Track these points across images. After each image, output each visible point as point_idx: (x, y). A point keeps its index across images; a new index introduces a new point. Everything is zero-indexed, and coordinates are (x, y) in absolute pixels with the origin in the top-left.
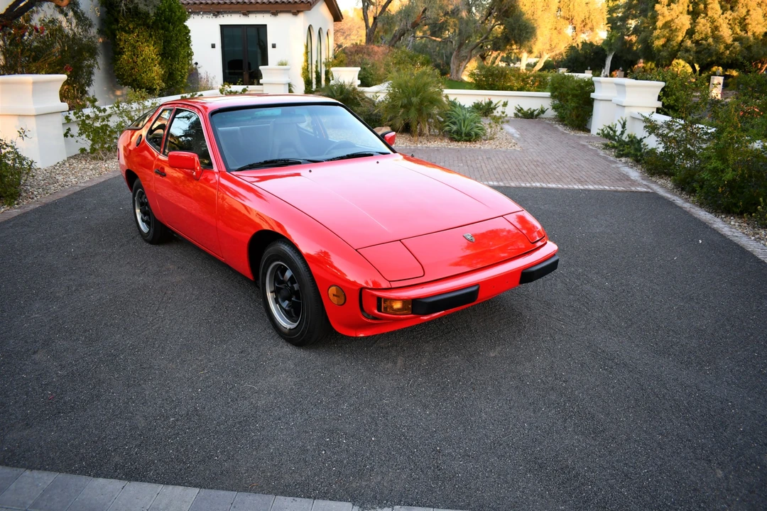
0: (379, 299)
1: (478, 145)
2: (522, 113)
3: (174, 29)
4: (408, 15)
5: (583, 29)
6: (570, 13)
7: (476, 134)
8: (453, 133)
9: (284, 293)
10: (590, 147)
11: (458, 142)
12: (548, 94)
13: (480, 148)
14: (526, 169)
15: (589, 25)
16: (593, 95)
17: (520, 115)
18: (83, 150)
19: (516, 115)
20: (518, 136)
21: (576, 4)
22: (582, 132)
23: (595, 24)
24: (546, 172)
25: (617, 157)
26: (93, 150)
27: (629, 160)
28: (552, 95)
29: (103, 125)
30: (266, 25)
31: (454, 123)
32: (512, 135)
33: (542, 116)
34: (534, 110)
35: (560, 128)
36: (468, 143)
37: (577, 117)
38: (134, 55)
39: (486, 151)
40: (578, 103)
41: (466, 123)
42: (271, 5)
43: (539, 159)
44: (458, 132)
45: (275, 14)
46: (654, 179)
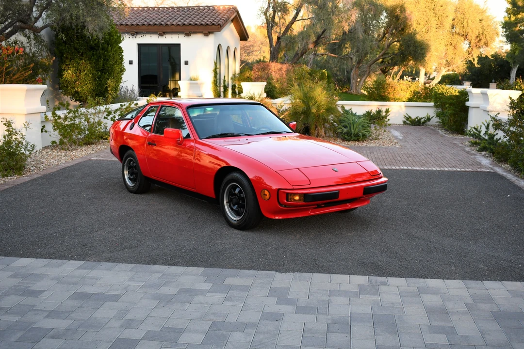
0: (287, 194)
1: (365, 144)
2: (410, 121)
3: (111, 49)
4: (309, 36)
5: (478, 44)
6: (464, 30)
7: (364, 135)
8: (344, 134)
9: (234, 200)
10: (460, 145)
11: (349, 141)
12: (432, 104)
13: (366, 145)
14: (399, 158)
15: (483, 41)
16: (467, 104)
17: (408, 122)
18: (53, 142)
19: (404, 122)
20: (401, 138)
21: (469, 21)
22: (459, 135)
23: (489, 39)
24: (415, 160)
25: (478, 151)
26: (62, 142)
27: (487, 153)
28: (435, 105)
29: (72, 124)
30: (180, 44)
31: (345, 127)
32: (396, 138)
33: (428, 123)
34: (422, 118)
35: (441, 132)
36: (357, 142)
37: (455, 122)
38: (78, 70)
39: (370, 148)
40: (454, 110)
41: (355, 126)
42: (184, 27)
43: (412, 153)
44: (349, 134)
45: (188, 34)
46: (500, 165)
